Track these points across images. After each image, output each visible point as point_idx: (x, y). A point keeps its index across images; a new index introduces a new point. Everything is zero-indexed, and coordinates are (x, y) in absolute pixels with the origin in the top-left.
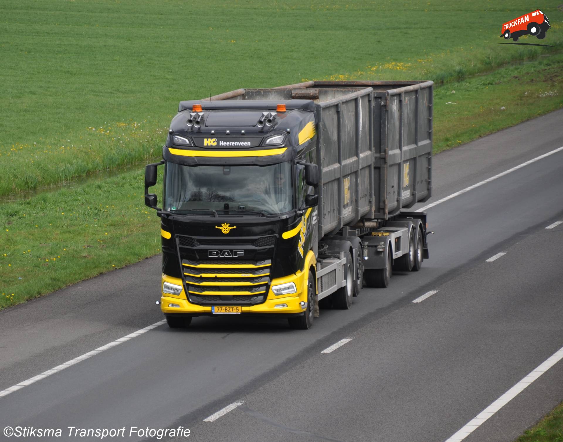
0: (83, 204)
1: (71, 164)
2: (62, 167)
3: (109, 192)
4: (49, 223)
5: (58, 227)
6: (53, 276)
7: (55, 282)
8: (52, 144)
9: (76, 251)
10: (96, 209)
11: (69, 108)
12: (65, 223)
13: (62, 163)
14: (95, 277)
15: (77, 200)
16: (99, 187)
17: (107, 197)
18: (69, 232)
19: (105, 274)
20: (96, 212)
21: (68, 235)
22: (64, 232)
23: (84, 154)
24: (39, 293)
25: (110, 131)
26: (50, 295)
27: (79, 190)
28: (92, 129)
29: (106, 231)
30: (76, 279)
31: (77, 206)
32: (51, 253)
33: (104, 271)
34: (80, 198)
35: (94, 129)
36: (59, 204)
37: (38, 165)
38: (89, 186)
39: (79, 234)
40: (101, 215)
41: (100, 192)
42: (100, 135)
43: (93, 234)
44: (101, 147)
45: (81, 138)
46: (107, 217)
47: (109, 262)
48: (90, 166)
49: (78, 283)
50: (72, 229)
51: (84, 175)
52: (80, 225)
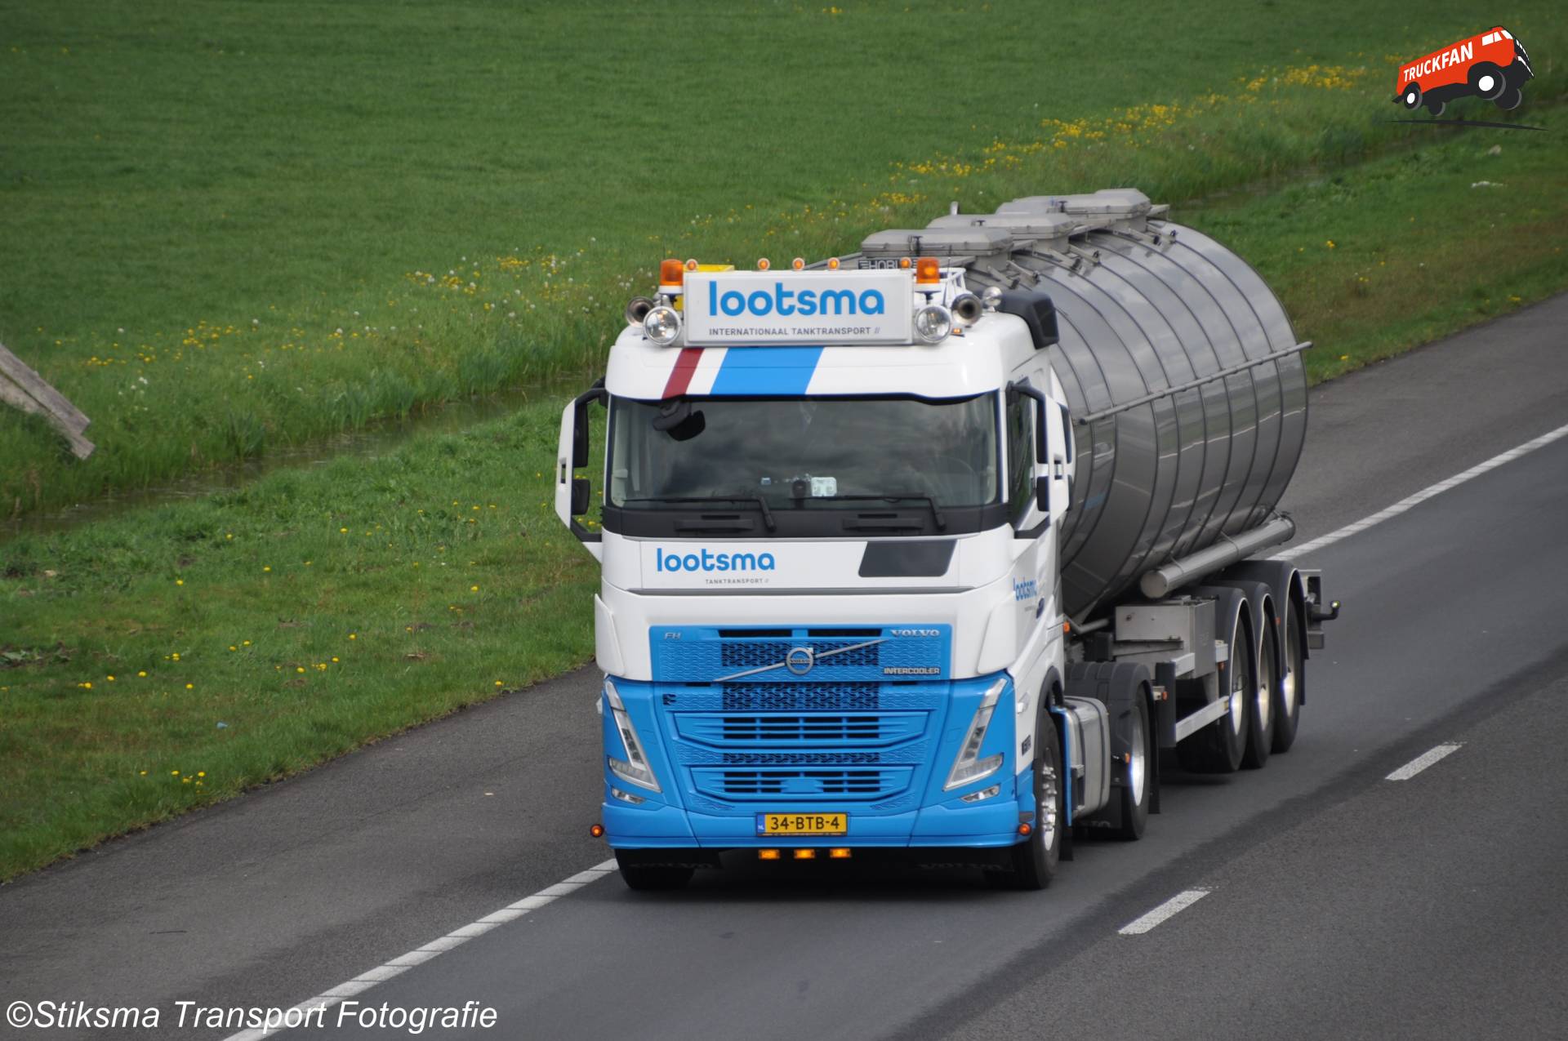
0: (403, 500)
1: (366, 382)
2: (338, 392)
3: (479, 463)
4: (305, 559)
5: (330, 570)
6: (321, 717)
7: (325, 735)
8: (305, 325)
9: (387, 642)
10: (443, 515)
11: (354, 215)
12: (351, 556)
13: (336, 378)
14: (446, 718)
15: (383, 490)
16: (451, 450)
17: (474, 480)
18: (365, 585)
19: (474, 708)
20: (443, 523)
21: (360, 595)
22: (348, 586)
23: (402, 353)
24: (280, 768)
25: (479, 282)
26: (312, 773)
27: (392, 456)
28: (423, 278)
29: (475, 581)
30: (388, 726)
31: (386, 507)
32: (311, 649)
33: (471, 698)
34: (393, 483)
35: (431, 279)
36: (334, 504)
37: (267, 386)
38: (420, 447)
39: (395, 590)
40: (457, 532)
41: (452, 464)
42: (450, 295)
43: (436, 589)
44: (451, 330)
45: (391, 304)
46: (475, 537)
47: (486, 673)
48: (421, 388)
49: (395, 736)
50: (372, 574)
51: (404, 413)
52: (395, 564)
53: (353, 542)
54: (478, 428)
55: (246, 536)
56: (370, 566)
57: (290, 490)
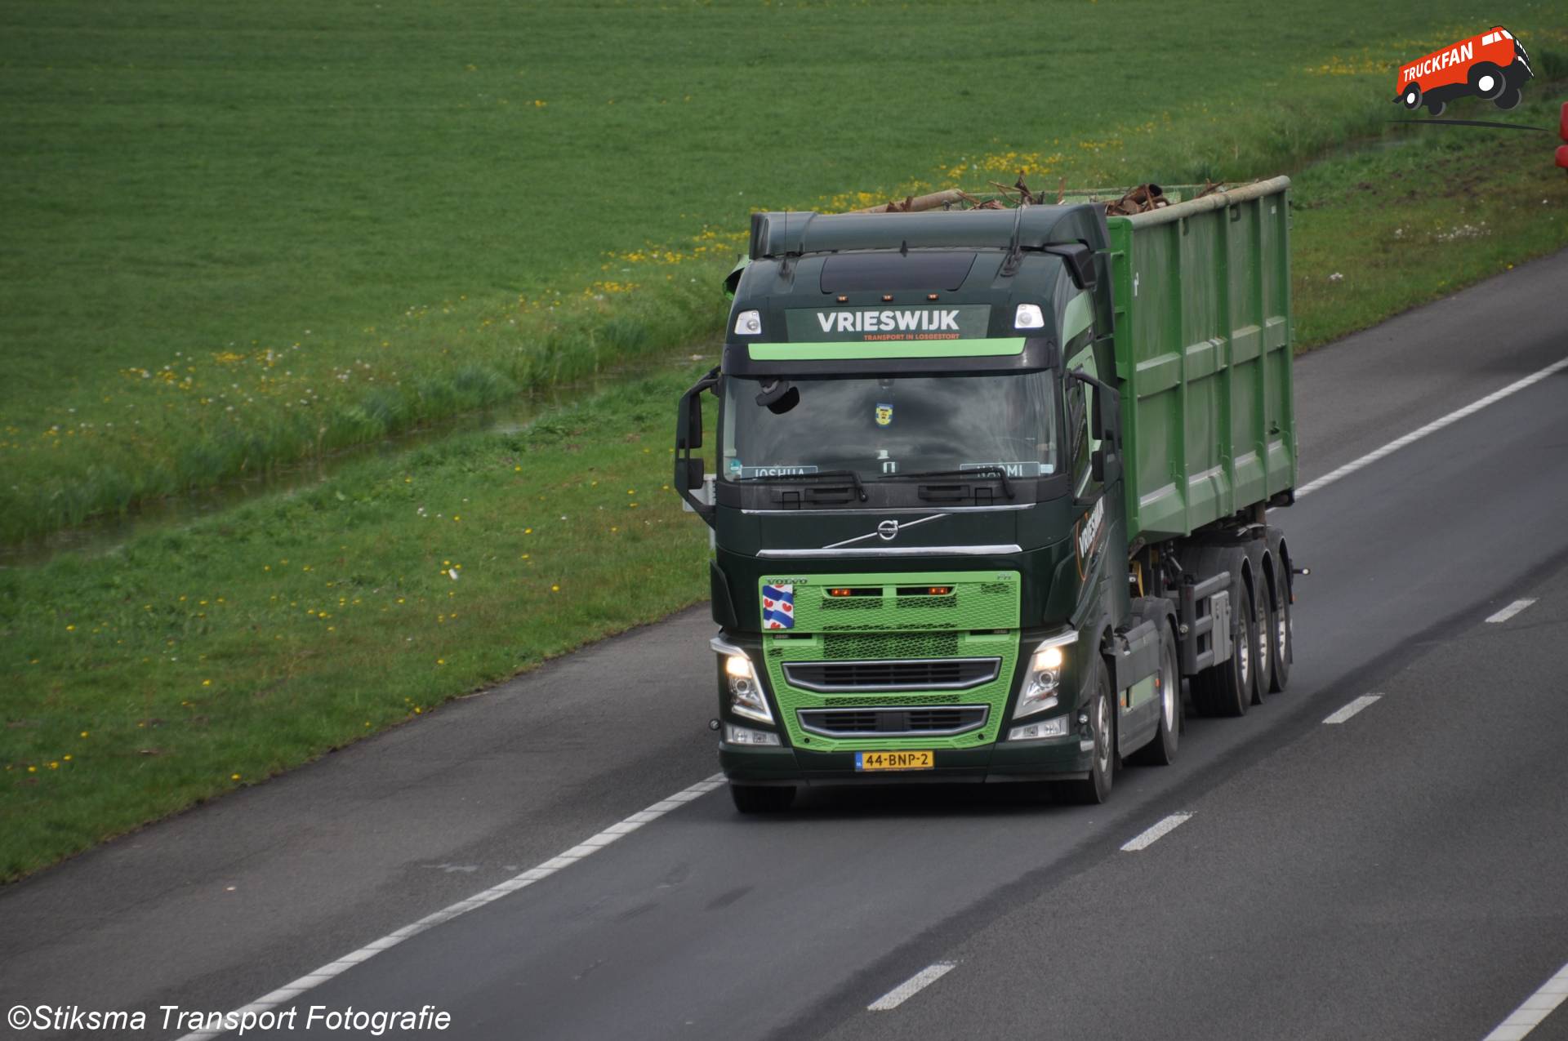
0: (129, 597)
1: (84, 479)
2: (54, 490)
3: (205, 557)
4: (31, 657)
5: (57, 668)
6: (55, 816)
7: (61, 834)
8: (19, 423)
9: (119, 738)
10: (172, 610)
11: (64, 313)
12: (79, 654)
13: (53, 476)
14: (184, 814)
15: (108, 587)
16: (175, 545)
17: (200, 575)
18: (94, 682)
19: (212, 802)
20: (172, 618)
21: (90, 693)
22: (76, 683)
23: (119, 449)
24: (15, 869)
25: (195, 377)
27: (114, 552)
28: (138, 374)
29: (206, 675)
30: (124, 823)
31: (112, 603)
32: (42, 748)
33: (209, 792)
34: (117, 580)
35: (145, 374)
36: (59, 602)
38: (144, 543)
39: (125, 686)
40: (187, 625)
41: (177, 559)
42: (166, 389)
43: (168, 684)
44: (168, 425)
45: (107, 400)
46: (205, 632)
47: (222, 768)
48: (139, 484)
49: (132, 833)
50: (101, 672)
51: (123, 509)
52: (125, 660)
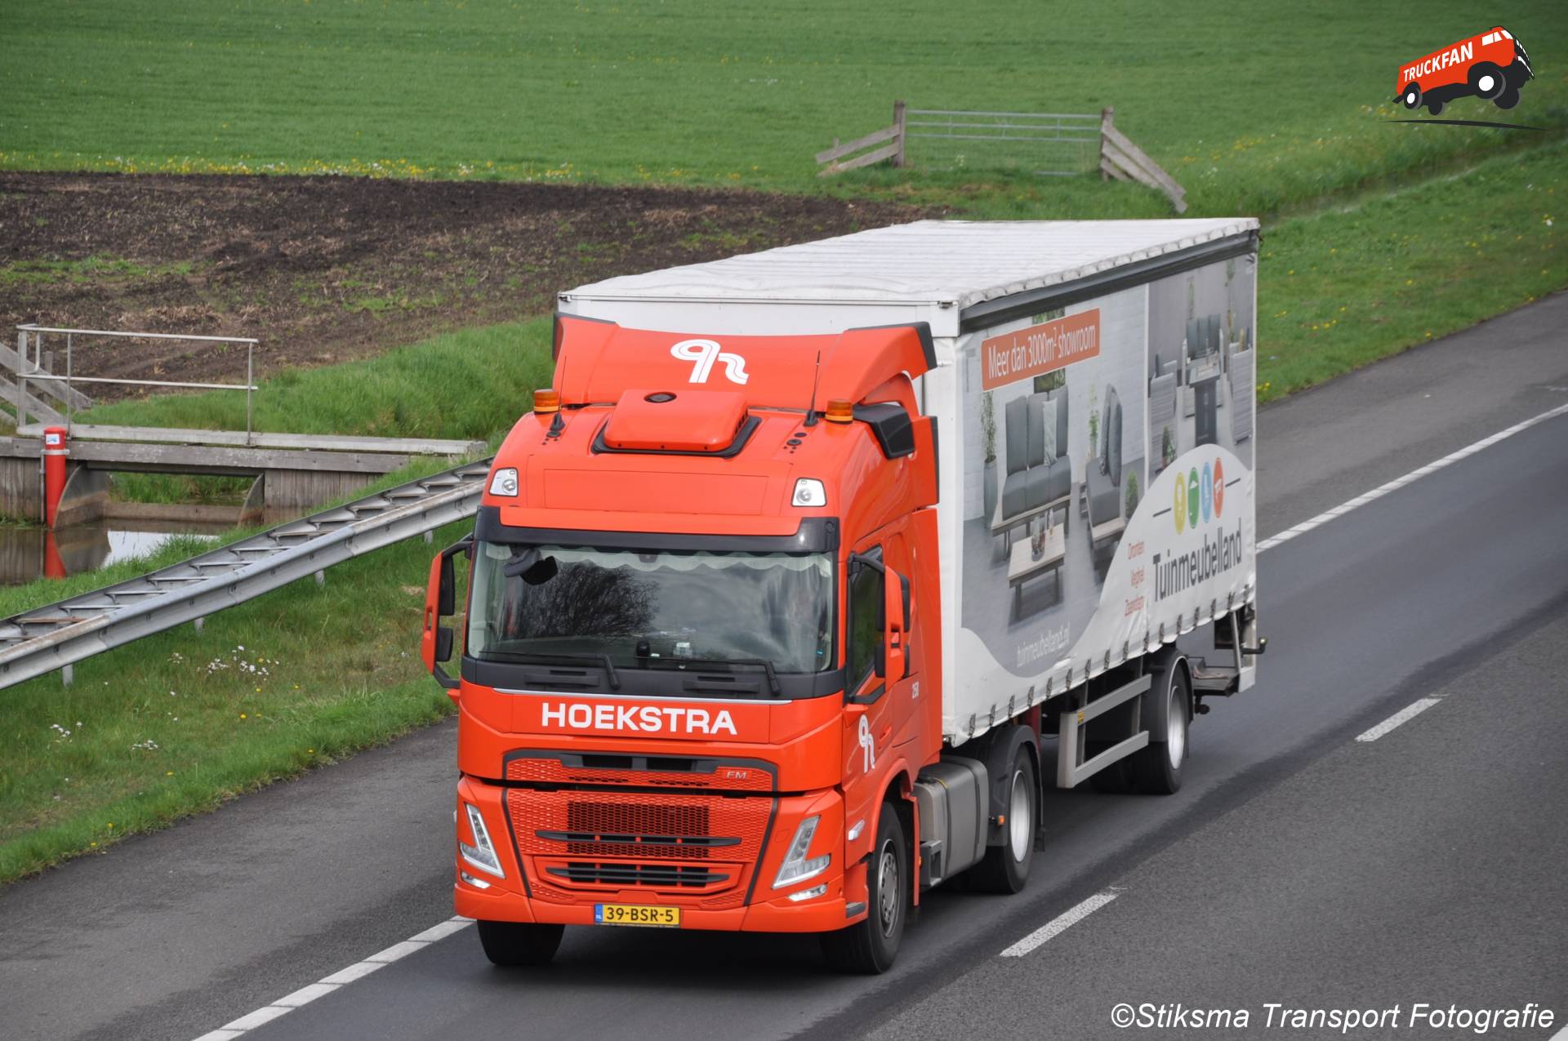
53: (1339, 257)
54: (1404, 192)
55: (1277, 254)
56: (1349, 270)
57: (1300, 229)
